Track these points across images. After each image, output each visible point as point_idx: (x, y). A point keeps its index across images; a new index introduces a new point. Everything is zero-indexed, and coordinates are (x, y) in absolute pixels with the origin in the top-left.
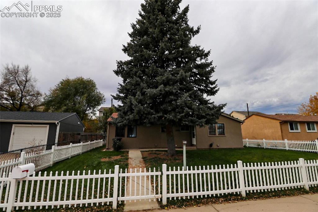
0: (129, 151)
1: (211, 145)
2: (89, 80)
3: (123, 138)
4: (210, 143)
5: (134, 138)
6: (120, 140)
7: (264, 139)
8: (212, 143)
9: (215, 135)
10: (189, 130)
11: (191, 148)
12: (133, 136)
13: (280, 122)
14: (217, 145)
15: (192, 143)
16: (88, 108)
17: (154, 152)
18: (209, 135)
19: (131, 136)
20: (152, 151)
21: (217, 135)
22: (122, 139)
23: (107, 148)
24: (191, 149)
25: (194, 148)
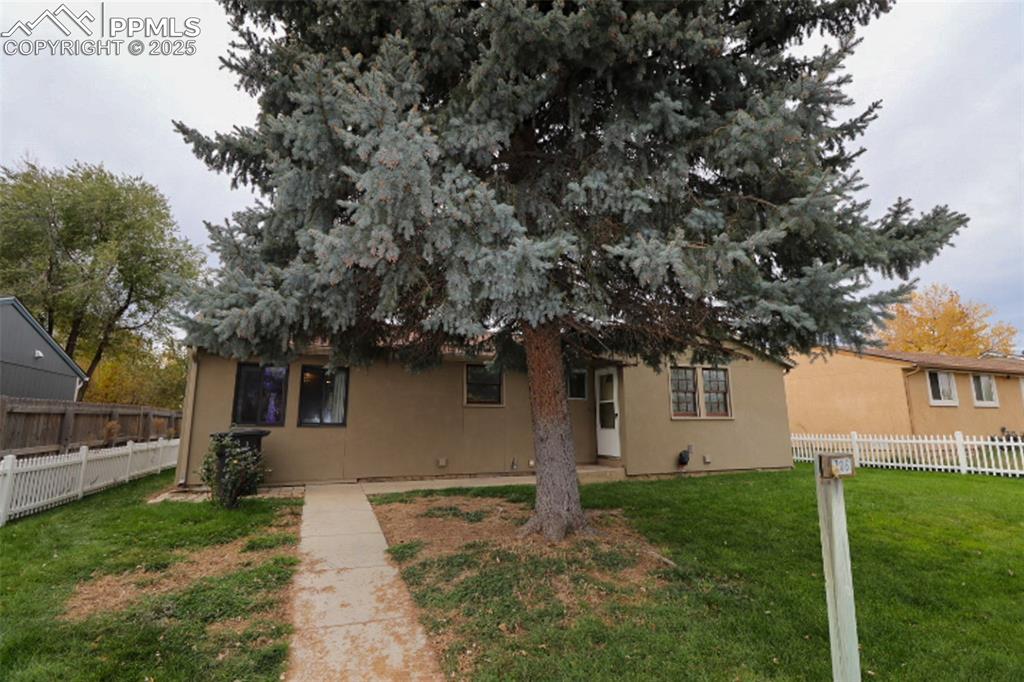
0: (308, 499)
1: (682, 460)
2: (137, 183)
3: (275, 431)
4: (680, 451)
5: (334, 431)
6: (255, 440)
7: (854, 433)
8: (686, 449)
9: (696, 415)
10: (584, 397)
11: (603, 475)
12: (328, 420)
13: (904, 370)
14: (704, 459)
15: (597, 451)
16: (133, 307)
17: (444, 501)
18: (675, 415)
19: (317, 420)
20: (430, 493)
21: (703, 416)
22: (267, 433)
23: (182, 481)
24: (602, 480)
25: (615, 474)
